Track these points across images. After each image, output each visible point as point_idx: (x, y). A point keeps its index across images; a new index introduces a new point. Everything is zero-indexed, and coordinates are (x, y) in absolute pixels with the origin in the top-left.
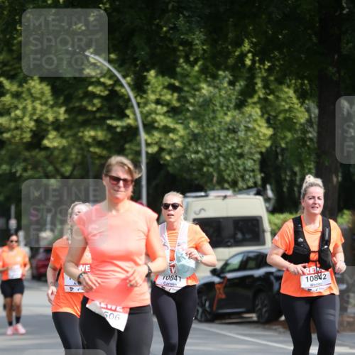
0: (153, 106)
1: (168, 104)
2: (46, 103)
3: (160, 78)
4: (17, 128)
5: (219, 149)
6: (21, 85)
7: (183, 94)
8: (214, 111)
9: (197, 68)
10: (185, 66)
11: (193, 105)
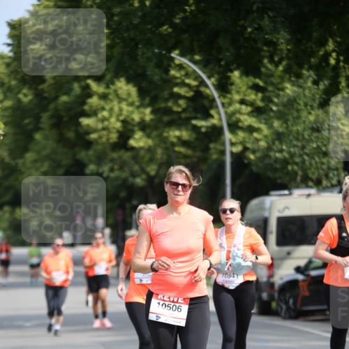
0: (237, 106)
1: (252, 104)
2: (132, 104)
3: (245, 79)
4: (104, 129)
5: (303, 148)
6: (108, 87)
7: (267, 94)
8: (298, 111)
9: (281, 68)
10: (269, 66)
11: (276, 105)
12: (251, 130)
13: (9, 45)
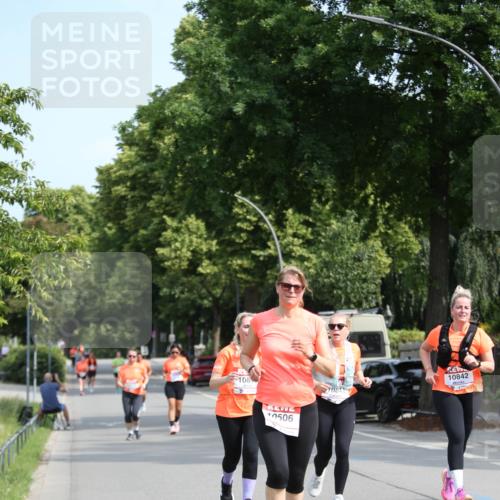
0: (291, 239)
1: (303, 237)
2: (200, 237)
3: (297, 215)
4: (176, 257)
5: (347, 275)
6: (180, 222)
7: (316, 229)
8: (342, 243)
9: (327, 207)
10: (318, 205)
11: (324, 238)
12: (302, 259)
13: (97, 187)
